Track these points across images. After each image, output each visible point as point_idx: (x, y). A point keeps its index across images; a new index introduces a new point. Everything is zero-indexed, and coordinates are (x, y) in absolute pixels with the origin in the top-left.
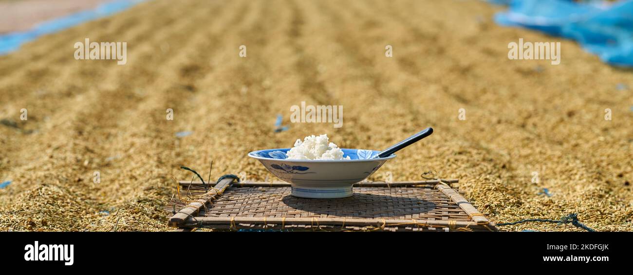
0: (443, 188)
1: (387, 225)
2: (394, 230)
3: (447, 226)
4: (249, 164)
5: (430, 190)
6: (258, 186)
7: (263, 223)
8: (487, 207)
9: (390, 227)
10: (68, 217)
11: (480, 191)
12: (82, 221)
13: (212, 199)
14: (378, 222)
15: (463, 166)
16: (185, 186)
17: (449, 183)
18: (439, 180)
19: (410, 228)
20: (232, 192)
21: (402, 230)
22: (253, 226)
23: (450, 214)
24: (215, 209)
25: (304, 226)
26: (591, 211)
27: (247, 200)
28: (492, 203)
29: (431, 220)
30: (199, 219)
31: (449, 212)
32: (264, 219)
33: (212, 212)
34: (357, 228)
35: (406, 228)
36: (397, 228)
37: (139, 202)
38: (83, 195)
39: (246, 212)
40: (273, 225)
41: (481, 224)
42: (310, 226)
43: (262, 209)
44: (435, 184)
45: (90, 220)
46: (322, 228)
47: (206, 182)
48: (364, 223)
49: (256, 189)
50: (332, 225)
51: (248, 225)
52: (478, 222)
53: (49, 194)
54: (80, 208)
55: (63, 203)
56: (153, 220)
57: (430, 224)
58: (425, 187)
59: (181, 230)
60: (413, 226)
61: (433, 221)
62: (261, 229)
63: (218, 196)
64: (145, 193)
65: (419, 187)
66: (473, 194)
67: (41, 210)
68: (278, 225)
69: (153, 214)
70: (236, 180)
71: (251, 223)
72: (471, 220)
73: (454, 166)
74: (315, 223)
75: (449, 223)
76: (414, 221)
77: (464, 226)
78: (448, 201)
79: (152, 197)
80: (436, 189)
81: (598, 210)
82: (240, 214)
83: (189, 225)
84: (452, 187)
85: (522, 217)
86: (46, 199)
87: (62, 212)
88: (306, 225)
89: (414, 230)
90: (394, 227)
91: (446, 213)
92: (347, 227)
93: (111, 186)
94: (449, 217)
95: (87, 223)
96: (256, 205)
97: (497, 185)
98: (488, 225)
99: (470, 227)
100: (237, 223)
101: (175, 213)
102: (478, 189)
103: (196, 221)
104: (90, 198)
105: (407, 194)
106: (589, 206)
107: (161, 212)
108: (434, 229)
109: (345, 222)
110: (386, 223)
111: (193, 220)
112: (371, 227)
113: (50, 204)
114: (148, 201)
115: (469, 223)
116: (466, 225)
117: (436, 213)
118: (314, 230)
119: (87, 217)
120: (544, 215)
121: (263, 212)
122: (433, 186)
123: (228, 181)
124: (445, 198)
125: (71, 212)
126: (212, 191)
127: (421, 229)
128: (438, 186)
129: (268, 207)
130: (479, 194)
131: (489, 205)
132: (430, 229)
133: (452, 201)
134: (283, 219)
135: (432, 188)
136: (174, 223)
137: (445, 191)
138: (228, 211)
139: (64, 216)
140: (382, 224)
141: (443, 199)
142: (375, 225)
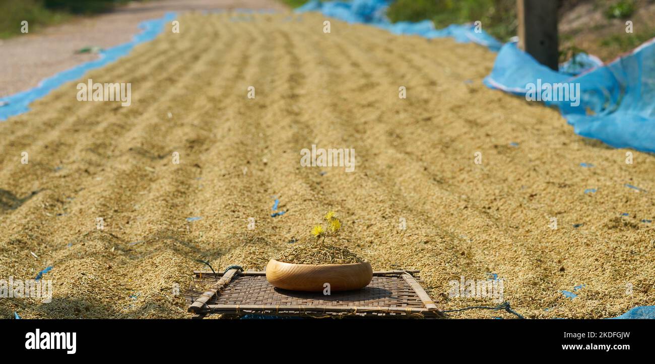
0: (407, 277)
1: (358, 311)
2: (363, 315)
3: (405, 311)
4: (250, 253)
5: (396, 278)
6: (257, 275)
7: (261, 310)
8: (441, 294)
9: (361, 312)
10: (105, 303)
11: (438, 280)
12: (116, 307)
13: (221, 288)
14: (351, 309)
15: (428, 255)
16: (198, 276)
17: (411, 273)
18: (404, 271)
19: (376, 314)
20: (236, 281)
21: (369, 315)
22: (254, 312)
23: (409, 301)
24: (224, 297)
25: (293, 312)
26: (524, 298)
27: (249, 289)
28: (446, 291)
29: (393, 307)
30: (211, 306)
31: (408, 300)
32: (263, 307)
33: (222, 300)
34: (334, 314)
35: (373, 314)
36: (365, 314)
37: (162, 290)
38: (114, 282)
39: (248, 300)
40: (270, 312)
41: (431, 310)
42: (298, 312)
43: (261, 298)
44: (401, 273)
45: (123, 305)
46: (307, 313)
47: (216, 272)
48: (340, 309)
49: (256, 278)
50: (315, 311)
51: (250, 311)
52: (429, 309)
53: (88, 283)
54: (113, 295)
55: (100, 290)
56: (174, 306)
57: (391, 310)
58: (393, 276)
59: (197, 316)
60: (378, 311)
61: (394, 308)
62: (261, 315)
63: (226, 285)
64: (166, 281)
65: (387, 276)
66: (432, 282)
67: (83, 298)
68: (273, 311)
69: (174, 300)
70: (240, 270)
71: (253, 309)
72: (424, 307)
73: (420, 255)
74: (302, 310)
75: (406, 310)
76: (379, 308)
77: (418, 312)
78: (409, 289)
79: (172, 285)
80: (401, 278)
81: (530, 297)
82: (244, 302)
83: (204, 311)
84: (414, 277)
85: (468, 303)
86: (86, 287)
87: (100, 298)
88: (295, 311)
89: (379, 315)
90: (363, 312)
91: (405, 301)
92: (327, 313)
93: (135, 272)
94: (408, 304)
95: (120, 308)
96: (256, 295)
97: (452, 274)
98: (437, 311)
99: (423, 312)
100: (241, 310)
101: (193, 302)
102: (436, 278)
103: (210, 308)
104: (120, 285)
105: (378, 284)
106: (523, 293)
107: (180, 299)
108: (394, 314)
109: (326, 309)
110: (357, 310)
111: (207, 307)
112: (346, 313)
113: (90, 292)
114: (169, 289)
115: (421, 310)
116: (420, 311)
117: (398, 301)
118: (301, 315)
119: (120, 302)
120: (486, 302)
121: (262, 301)
122: (399, 275)
123: (234, 271)
124: (407, 286)
125: (107, 298)
126: (221, 281)
127: (384, 314)
128: (404, 275)
129: (266, 297)
130: (436, 282)
131: (443, 293)
132: (391, 314)
133: (412, 289)
134: (277, 307)
135: (398, 277)
136: (192, 310)
137: (408, 280)
138: (234, 299)
139: (101, 302)
140: (354, 310)
141: (405, 288)
142: (349, 311)
